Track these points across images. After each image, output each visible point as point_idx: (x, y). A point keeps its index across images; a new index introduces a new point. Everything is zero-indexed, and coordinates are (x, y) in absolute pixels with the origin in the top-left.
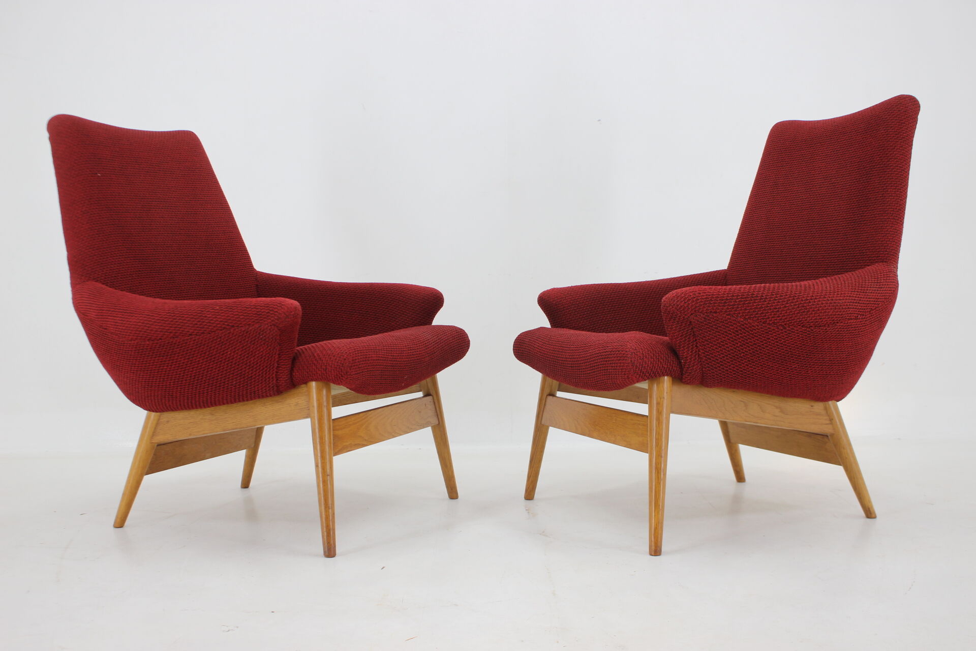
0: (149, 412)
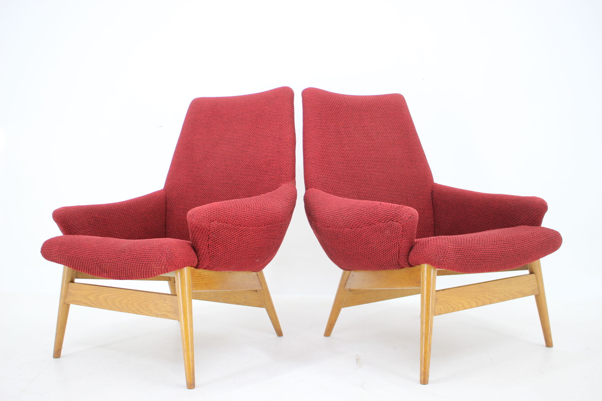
0: (344, 271)
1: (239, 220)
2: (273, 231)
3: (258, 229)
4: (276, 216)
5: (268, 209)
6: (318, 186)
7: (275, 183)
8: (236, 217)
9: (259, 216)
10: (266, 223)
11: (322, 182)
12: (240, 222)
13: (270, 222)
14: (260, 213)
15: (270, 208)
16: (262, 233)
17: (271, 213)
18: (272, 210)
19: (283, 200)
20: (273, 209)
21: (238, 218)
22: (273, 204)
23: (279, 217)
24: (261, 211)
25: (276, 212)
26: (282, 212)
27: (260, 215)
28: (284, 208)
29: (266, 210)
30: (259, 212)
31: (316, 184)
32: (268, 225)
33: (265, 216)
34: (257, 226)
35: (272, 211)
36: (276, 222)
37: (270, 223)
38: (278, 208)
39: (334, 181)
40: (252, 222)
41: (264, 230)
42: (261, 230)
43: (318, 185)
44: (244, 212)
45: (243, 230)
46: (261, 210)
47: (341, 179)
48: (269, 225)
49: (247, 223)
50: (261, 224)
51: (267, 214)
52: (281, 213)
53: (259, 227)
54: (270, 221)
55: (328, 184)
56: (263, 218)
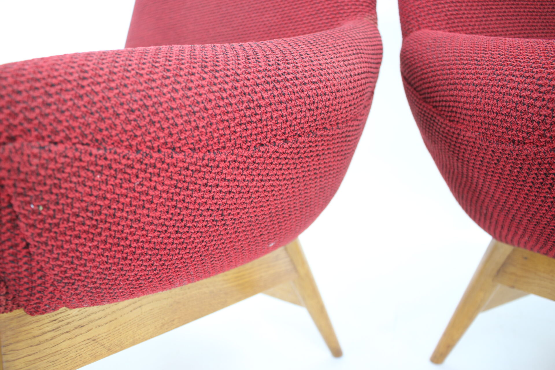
0: (495, 241)
1: (162, 129)
2: (317, 155)
3: (256, 154)
4: (328, 103)
5: (297, 79)
6: (437, 24)
7: (326, 21)
8: (146, 113)
9: (260, 106)
10: (288, 130)
11: (446, 15)
12: (171, 135)
13: (306, 126)
14: (265, 96)
15: (306, 74)
16: (278, 167)
17: (311, 93)
18: (313, 83)
19: (351, 52)
20: (315, 80)
21: (156, 119)
22: (315, 63)
23: (337, 108)
24: (268, 87)
25: (327, 91)
26: (350, 92)
27: (261, 102)
28: (356, 78)
29: (288, 84)
30: (258, 89)
31: (432, 20)
32: (300, 136)
33: (284, 105)
34: (254, 144)
35: (313, 86)
36: (328, 126)
37: (308, 130)
38: (336, 76)
39: (474, 14)
40: (227, 132)
41: (282, 156)
42: (270, 157)
43: (438, 21)
44: (190, 89)
45: (192, 168)
46: (268, 83)
47: (492, 8)
48: (300, 139)
49: (204, 138)
50: (269, 135)
51: (293, 97)
52: (344, 93)
53: (262, 149)
54: (307, 122)
55: (462, 20)
56: (275, 115)
